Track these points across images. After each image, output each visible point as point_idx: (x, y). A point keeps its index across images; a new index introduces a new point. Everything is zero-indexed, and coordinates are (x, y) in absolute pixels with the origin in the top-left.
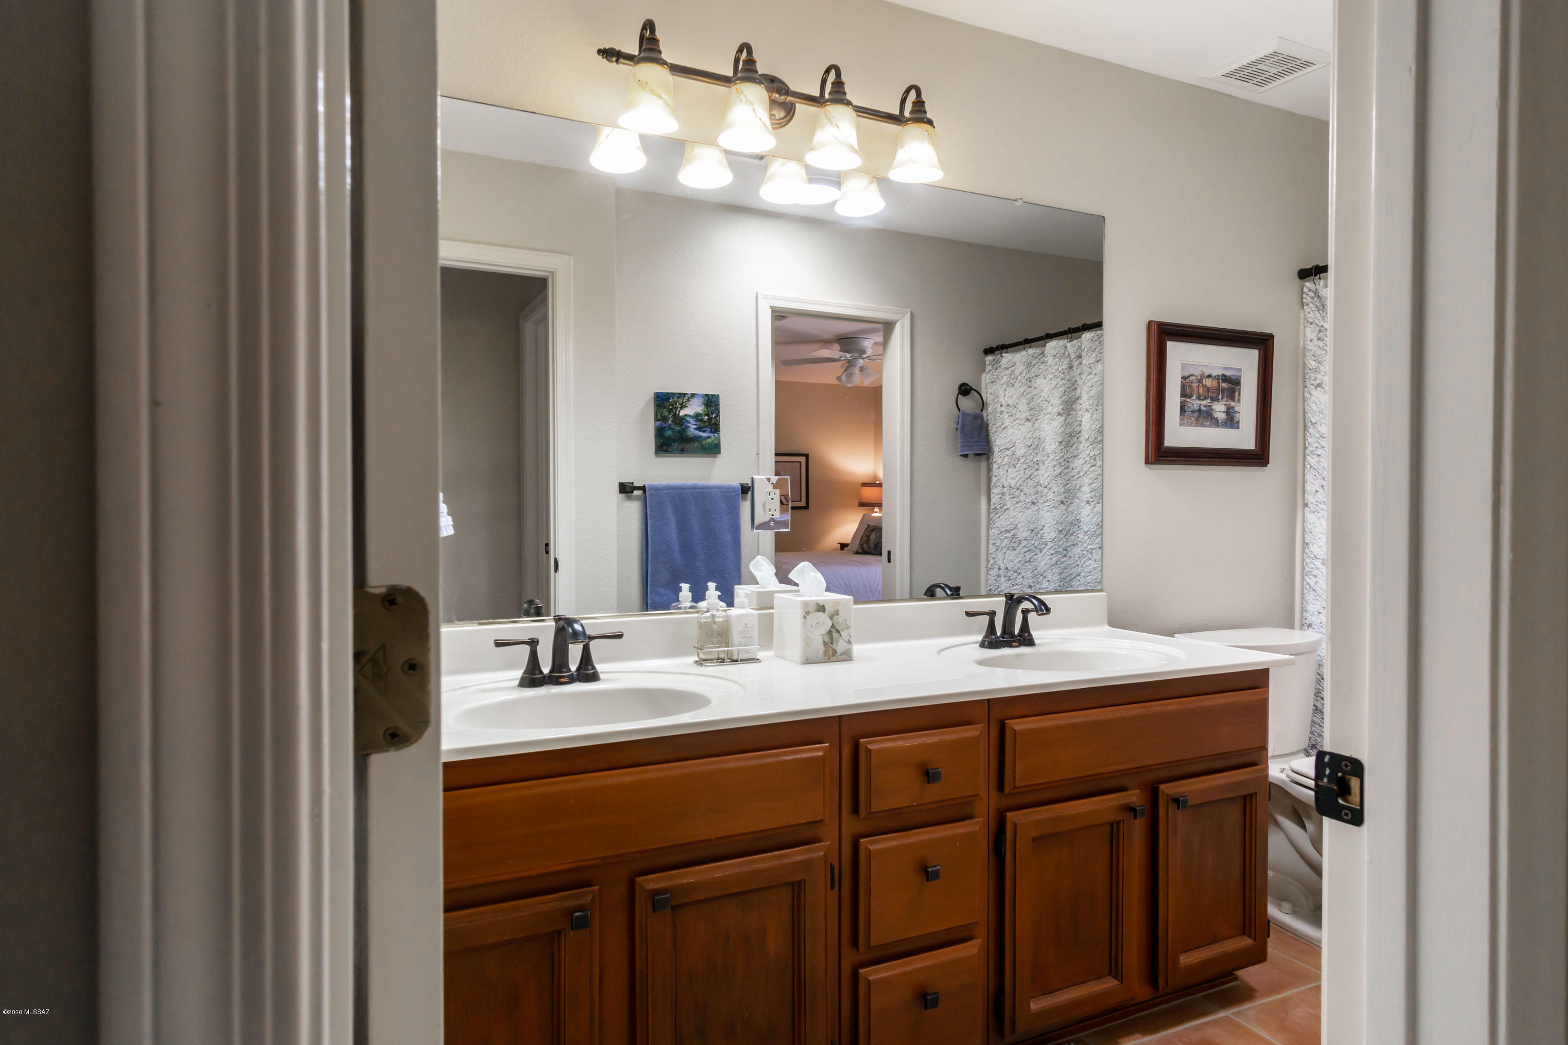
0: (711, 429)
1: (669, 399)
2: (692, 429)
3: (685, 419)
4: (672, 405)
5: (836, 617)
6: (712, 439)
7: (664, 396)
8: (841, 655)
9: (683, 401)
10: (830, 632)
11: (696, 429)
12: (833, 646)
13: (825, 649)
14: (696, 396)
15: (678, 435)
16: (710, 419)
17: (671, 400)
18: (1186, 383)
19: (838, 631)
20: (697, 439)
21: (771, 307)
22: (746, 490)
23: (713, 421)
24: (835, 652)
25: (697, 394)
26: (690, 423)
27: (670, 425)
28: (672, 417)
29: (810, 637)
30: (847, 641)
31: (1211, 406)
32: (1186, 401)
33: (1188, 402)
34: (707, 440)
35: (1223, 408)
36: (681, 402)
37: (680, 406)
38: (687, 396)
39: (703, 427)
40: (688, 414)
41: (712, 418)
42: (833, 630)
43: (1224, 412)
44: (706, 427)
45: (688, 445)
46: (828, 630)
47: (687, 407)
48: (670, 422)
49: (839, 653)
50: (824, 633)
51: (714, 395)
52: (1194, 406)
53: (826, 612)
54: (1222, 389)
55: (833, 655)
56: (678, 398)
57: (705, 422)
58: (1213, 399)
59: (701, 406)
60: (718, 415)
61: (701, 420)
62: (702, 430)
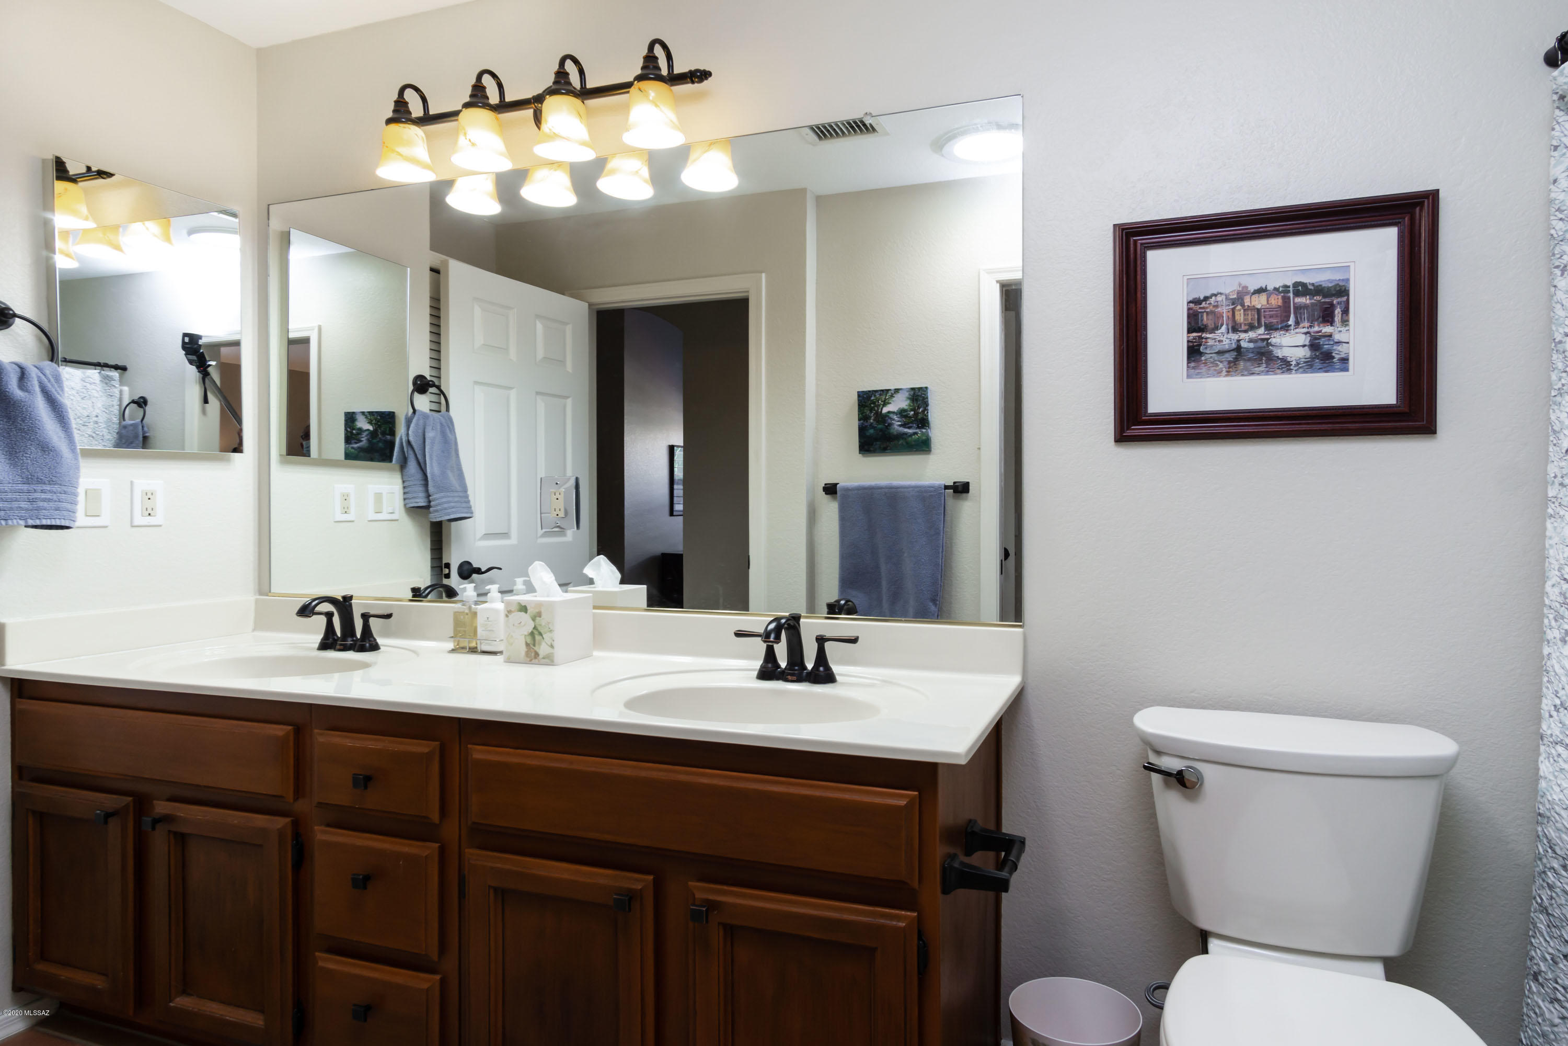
0: (918, 425)
1: (871, 397)
2: (896, 427)
3: (888, 416)
4: (874, 403)
5: (538, 618)
6: (919, 435)
7: (864, 395)
8: (543, 658)
9: (885, 398)
10: (532, 634)
11: (900, 426)
12: (536, 648)
13: (527, 650)
14: (900, 391)
15: (880, 433)
16: (916, 414)
17: (873, 398)
18: (1200, 308)
19: (540, 634)
20: (902, 436)
21: (997, 282)
22: (961, 489)
23: (920, 416)
24: (537, 654)
25: (901, 389)
26: (894, 420)
27: (872, 423)
28: (874, 415)
29: (512, 636)
30: (550, 644)
31: (1268, 339)
32: (1201, 338)
33: (1207, 338)
34: (913, 437)
35: (1302, 339)
36: (883, 399)
37: (882, 403)
38: (890, 392)
39: (908, 424)
40: (891, 410)
41: (918, 413)
42: (536, 632)
43: (1304, 346)
44: (912, 423)
45: (892, 443)
46: (530, 631)
47: (890, 403)
48: (872, 421)
49: (541, 656)
50: (526, 633)
51: (921, 388)
52: (1224, 343)
53: (529, 611)
54: (1295, 307)
55: (535, 658)
56: (880, 395)
57: (911, 417)
58: (1270, 328)
59: (906, 400)
60: (926, 409)
61: (906, 416)
62: (907, 426)
